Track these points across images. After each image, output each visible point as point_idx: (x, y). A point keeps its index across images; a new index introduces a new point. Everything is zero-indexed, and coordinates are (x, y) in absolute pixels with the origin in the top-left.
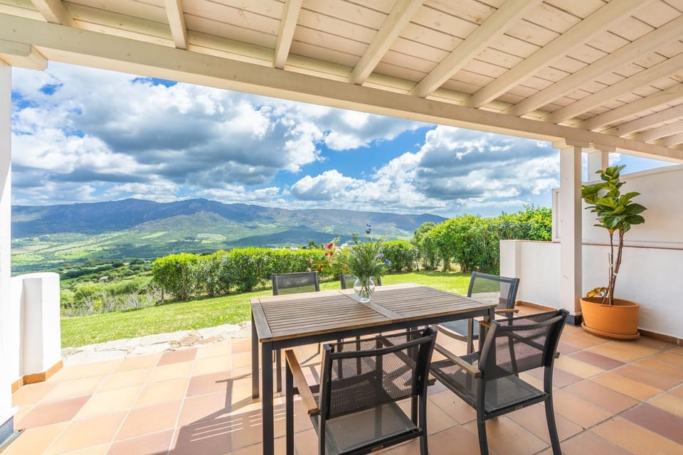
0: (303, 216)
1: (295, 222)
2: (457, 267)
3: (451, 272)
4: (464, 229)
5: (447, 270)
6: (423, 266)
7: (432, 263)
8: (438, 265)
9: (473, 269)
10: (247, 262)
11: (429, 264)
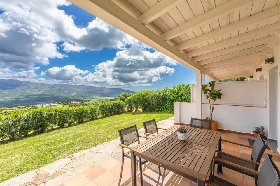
0: (58, 88)
1: (54, 91)
2: (140, 110)
3: (139, 112)
4: (145, 96)
5: (137, 111)
6: (127, 110)
7: (131, 109)
8: (133, 109)
9: (147, 111)
10: (42, 116)
11: (129, 109)
